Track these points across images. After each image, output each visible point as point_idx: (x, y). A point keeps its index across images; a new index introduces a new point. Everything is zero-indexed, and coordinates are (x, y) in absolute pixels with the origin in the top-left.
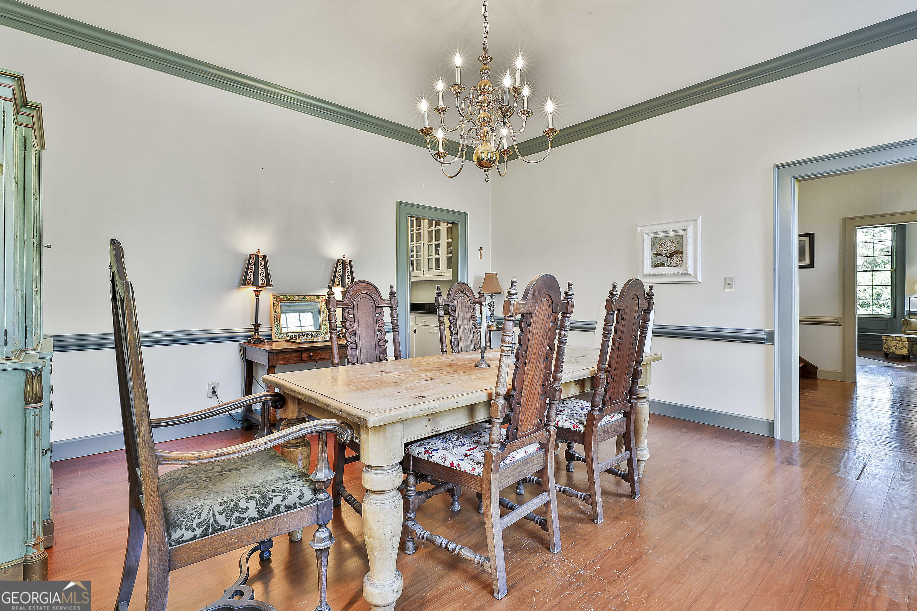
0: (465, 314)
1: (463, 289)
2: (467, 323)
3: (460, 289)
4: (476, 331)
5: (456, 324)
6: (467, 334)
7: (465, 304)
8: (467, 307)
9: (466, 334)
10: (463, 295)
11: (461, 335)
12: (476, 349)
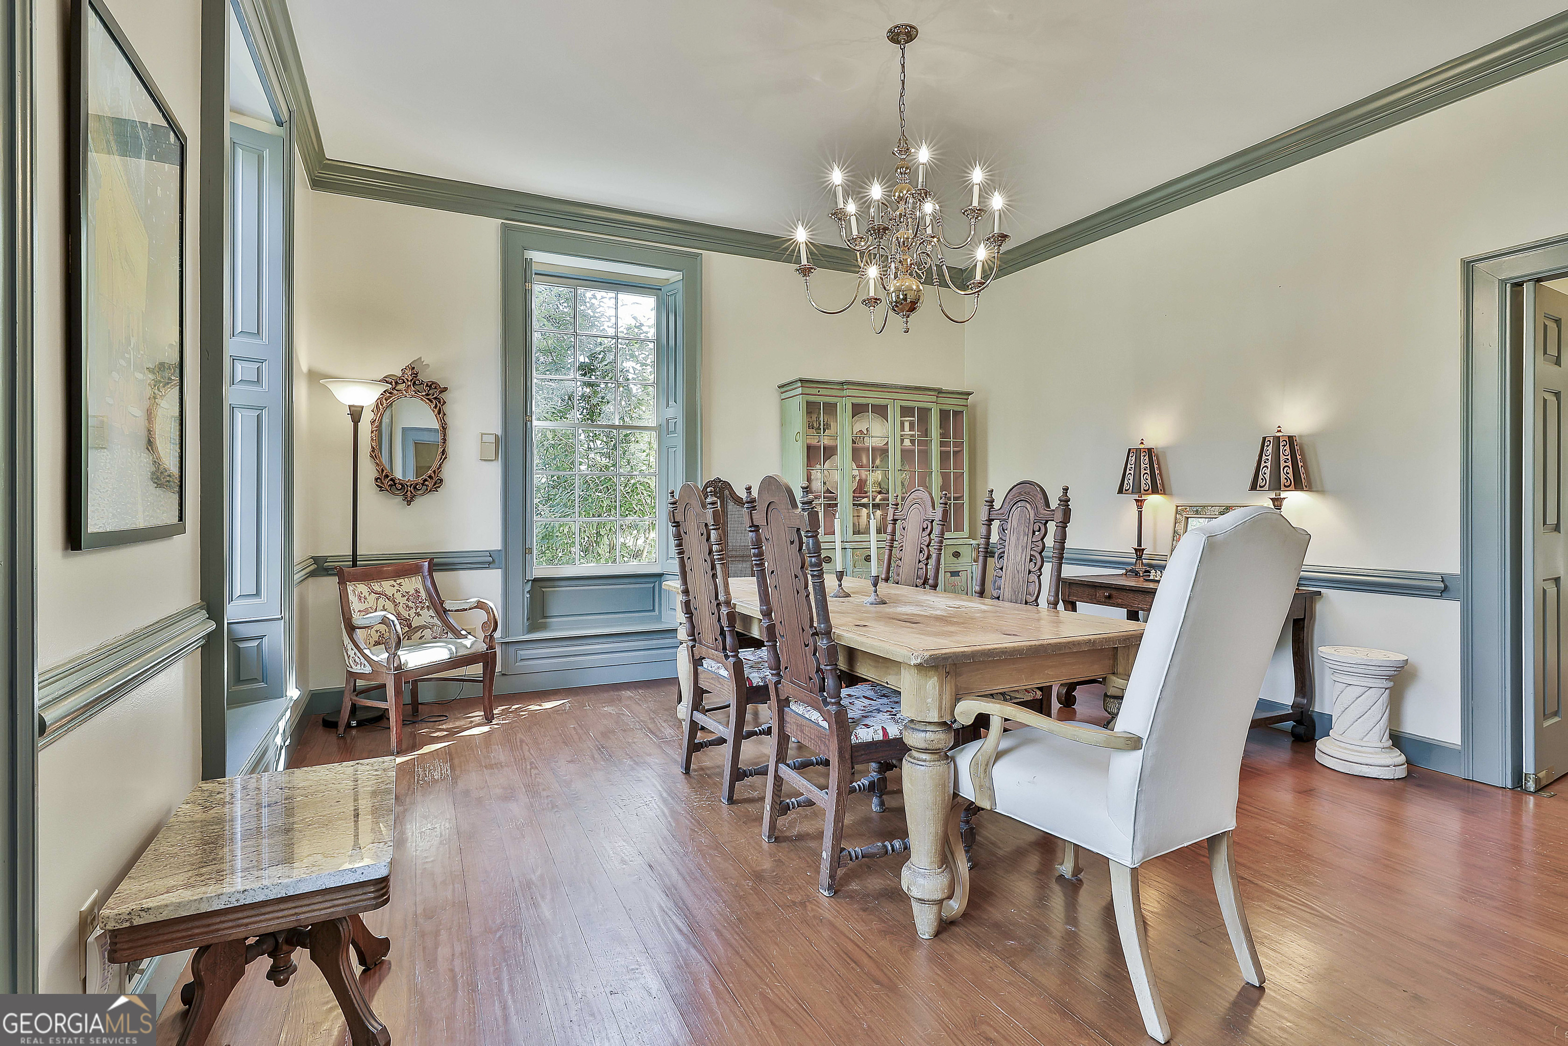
0: (1022, 537)
1: (1025, 493)
2: (1022, 553)
3: (1020, 493)
4: (1033, 570)
5: (1004, 552)
6: (1018, 572)
7: (1025, 520)
8: (1028, 525)
9: (1016, 571)
10: (1023, 503)
11: (1008, 572)
12: (1026, 603)
